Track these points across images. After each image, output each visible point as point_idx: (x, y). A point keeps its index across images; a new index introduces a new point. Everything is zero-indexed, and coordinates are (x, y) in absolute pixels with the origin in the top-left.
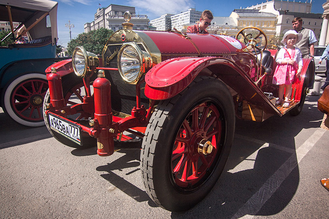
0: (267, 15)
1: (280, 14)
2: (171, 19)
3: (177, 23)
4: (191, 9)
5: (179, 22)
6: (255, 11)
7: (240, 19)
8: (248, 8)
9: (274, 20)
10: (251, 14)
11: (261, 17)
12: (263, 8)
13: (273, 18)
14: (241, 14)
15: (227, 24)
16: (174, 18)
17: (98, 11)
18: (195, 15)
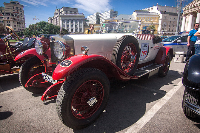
0: (153, 14)
1: (161, 13)
2: (100, 16)
3: (103, 18)
4: (111, 10)
5: (104, 17)
6: (147, 11)
7: (138, 16)
8: (143, 10)
9: (158, 17)
10: (144, 13)
11: (150, 15)
12: (151, 10)
13: (157, 15)
14: (138, 13)
15: (130, 19)
16: (101, 15)
17: (56, 11)
18: (113, 13)
